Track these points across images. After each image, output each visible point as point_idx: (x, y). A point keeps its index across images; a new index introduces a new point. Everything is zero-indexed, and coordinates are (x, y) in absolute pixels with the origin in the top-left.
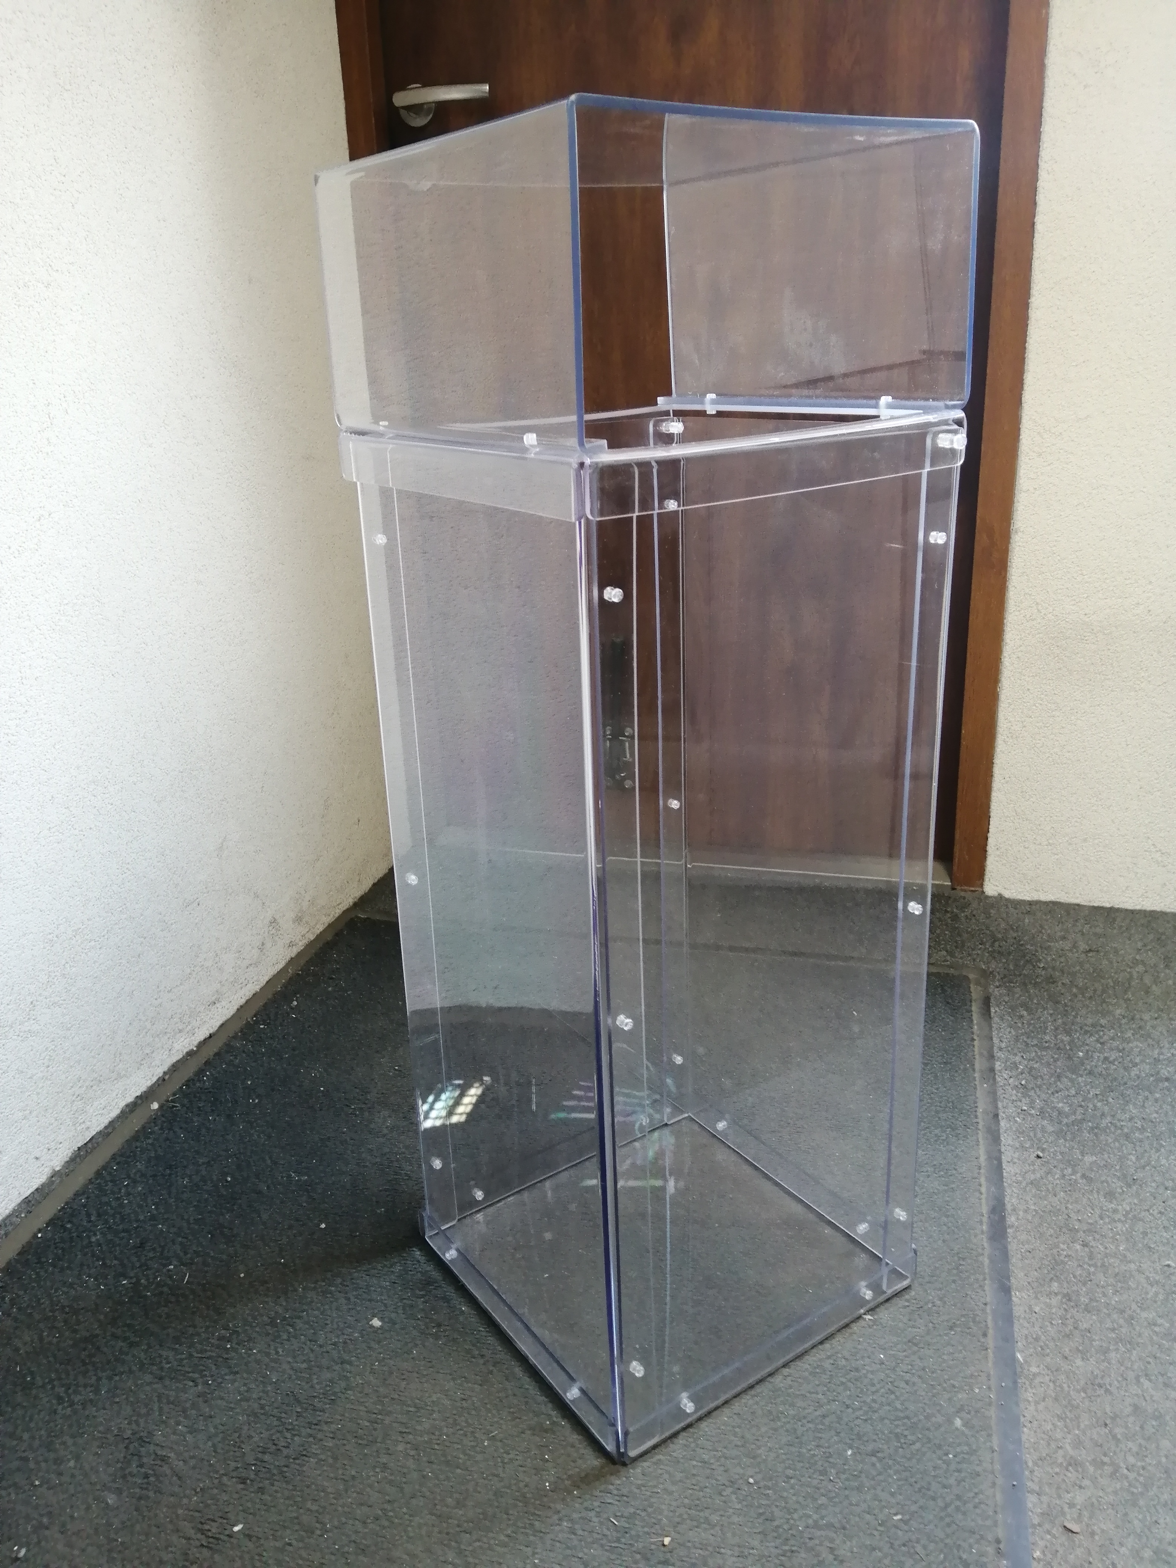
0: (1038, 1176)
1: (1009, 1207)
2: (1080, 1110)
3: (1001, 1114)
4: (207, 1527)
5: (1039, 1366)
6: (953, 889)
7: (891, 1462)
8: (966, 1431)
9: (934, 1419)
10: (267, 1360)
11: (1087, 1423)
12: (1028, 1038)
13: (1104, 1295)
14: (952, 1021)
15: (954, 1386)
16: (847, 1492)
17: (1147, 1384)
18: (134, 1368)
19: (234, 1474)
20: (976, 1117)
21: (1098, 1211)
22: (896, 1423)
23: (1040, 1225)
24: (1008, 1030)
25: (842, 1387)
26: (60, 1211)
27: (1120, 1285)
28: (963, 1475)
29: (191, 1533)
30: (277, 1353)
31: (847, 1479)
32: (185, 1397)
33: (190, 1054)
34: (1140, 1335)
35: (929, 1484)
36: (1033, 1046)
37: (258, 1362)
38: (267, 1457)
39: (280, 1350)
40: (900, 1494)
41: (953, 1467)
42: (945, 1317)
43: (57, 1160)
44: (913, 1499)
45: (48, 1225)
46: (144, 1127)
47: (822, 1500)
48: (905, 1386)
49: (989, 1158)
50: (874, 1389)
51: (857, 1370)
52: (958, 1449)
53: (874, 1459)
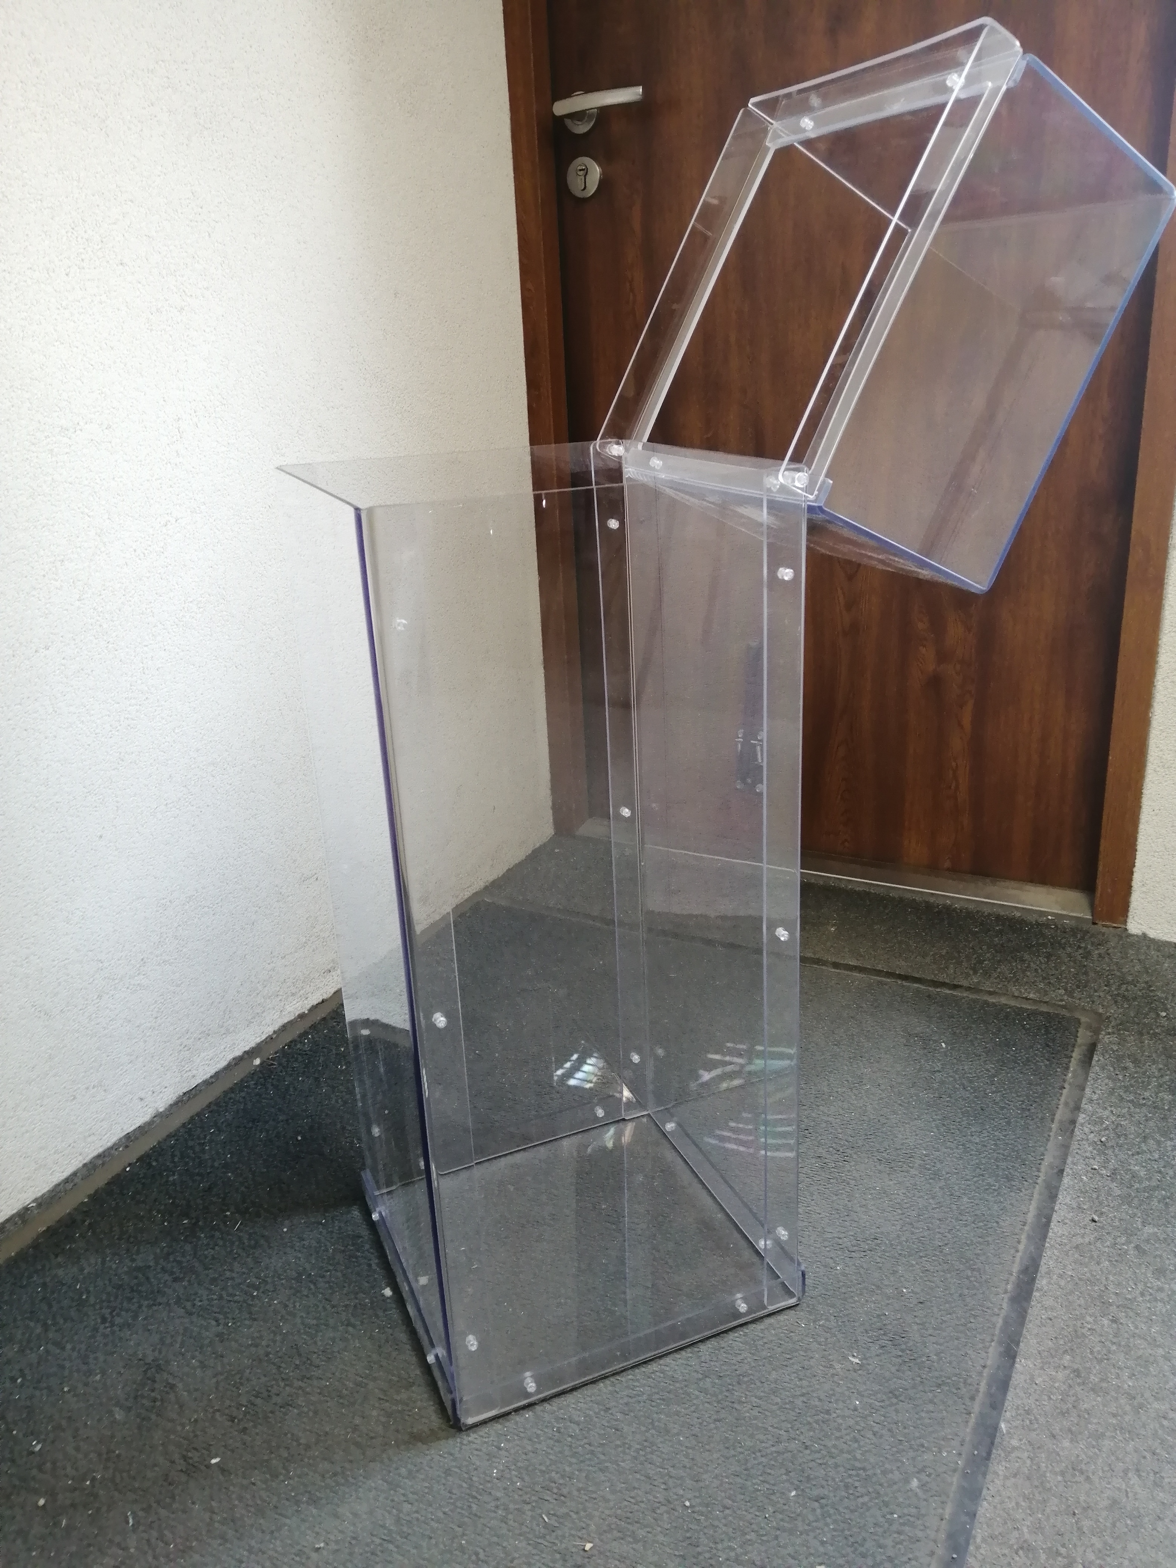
0: (1087, 1240)
1: (1043, 1269)
2: (1158, 1176)
3: (1067, 1170)
4: (190, 1454)
5: (1021, 1440)
6: (1094, 923)
7: (832, 1511)
8: (920, 1493)
9: (890, 1476)
10: (283, 1312)
11: (1054, 1508)
12: (1125, 1092)
13: (1118, 1377)
14: (1046, 1066)
15: (923, 1446)
16: (778, 1533)
17: (1134, 1480)
18: (171, 1302)
19: (227, 1411)
20: (1039, 1170)
21: (1141, 1287)
22: (851, 1472)
23: (1071, 1292)
24: (1107, 1081)
25: (807, 1427)
26: (151, 1149)
27: (1139, 1368)
28: (902, 1537)
29: (176, 1457)
30: (295, 1306)
31: (782, 1520)
32: (205, 1334)
33: (302, 1016)
34: (1144, 1426)
35: (864, 1540)
36: (1129, 1101)
37: (276, 1312)
38: (258, 1401)
39: (297, 1305)
40: (832, 1545)
41: (895, 1527)
42: (936, 1374)
43: (161, 1103)
44: (844, 1552)
45: (138, 1160)
46: (242, 1080)
47: (752, 1536)
48: (871, 1436)
49: (1038, 1216)
50: (838, 1434)
51: (828, 1412)
52: (906, 1511)
53: (816, 1504)
